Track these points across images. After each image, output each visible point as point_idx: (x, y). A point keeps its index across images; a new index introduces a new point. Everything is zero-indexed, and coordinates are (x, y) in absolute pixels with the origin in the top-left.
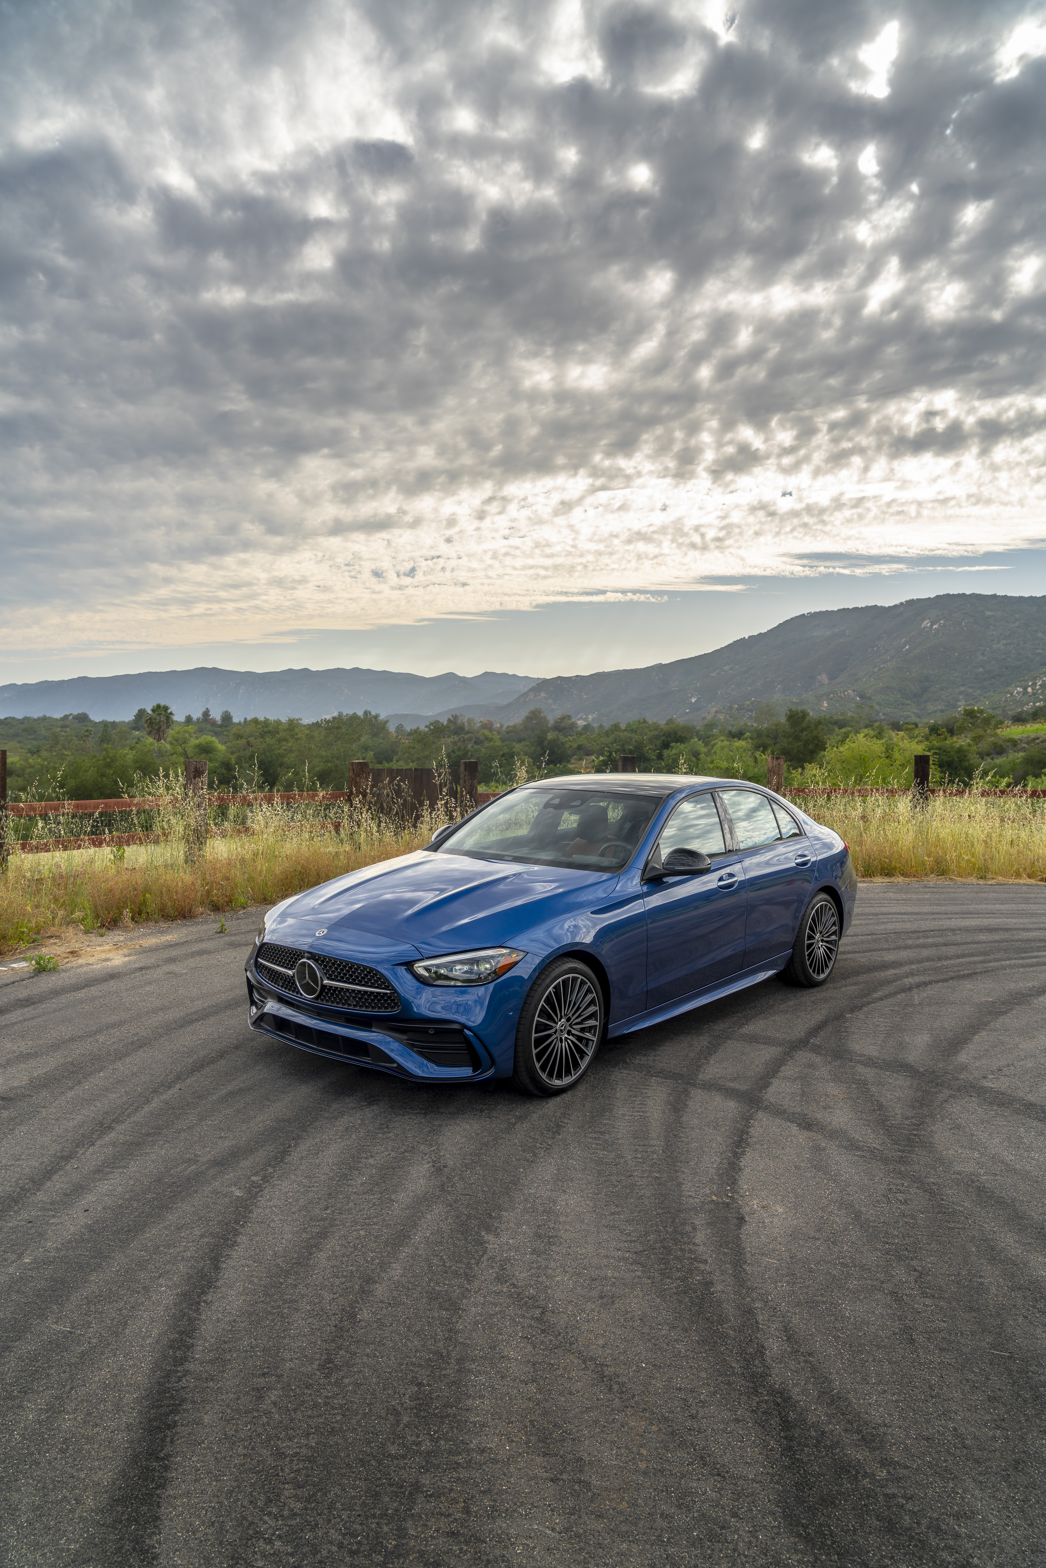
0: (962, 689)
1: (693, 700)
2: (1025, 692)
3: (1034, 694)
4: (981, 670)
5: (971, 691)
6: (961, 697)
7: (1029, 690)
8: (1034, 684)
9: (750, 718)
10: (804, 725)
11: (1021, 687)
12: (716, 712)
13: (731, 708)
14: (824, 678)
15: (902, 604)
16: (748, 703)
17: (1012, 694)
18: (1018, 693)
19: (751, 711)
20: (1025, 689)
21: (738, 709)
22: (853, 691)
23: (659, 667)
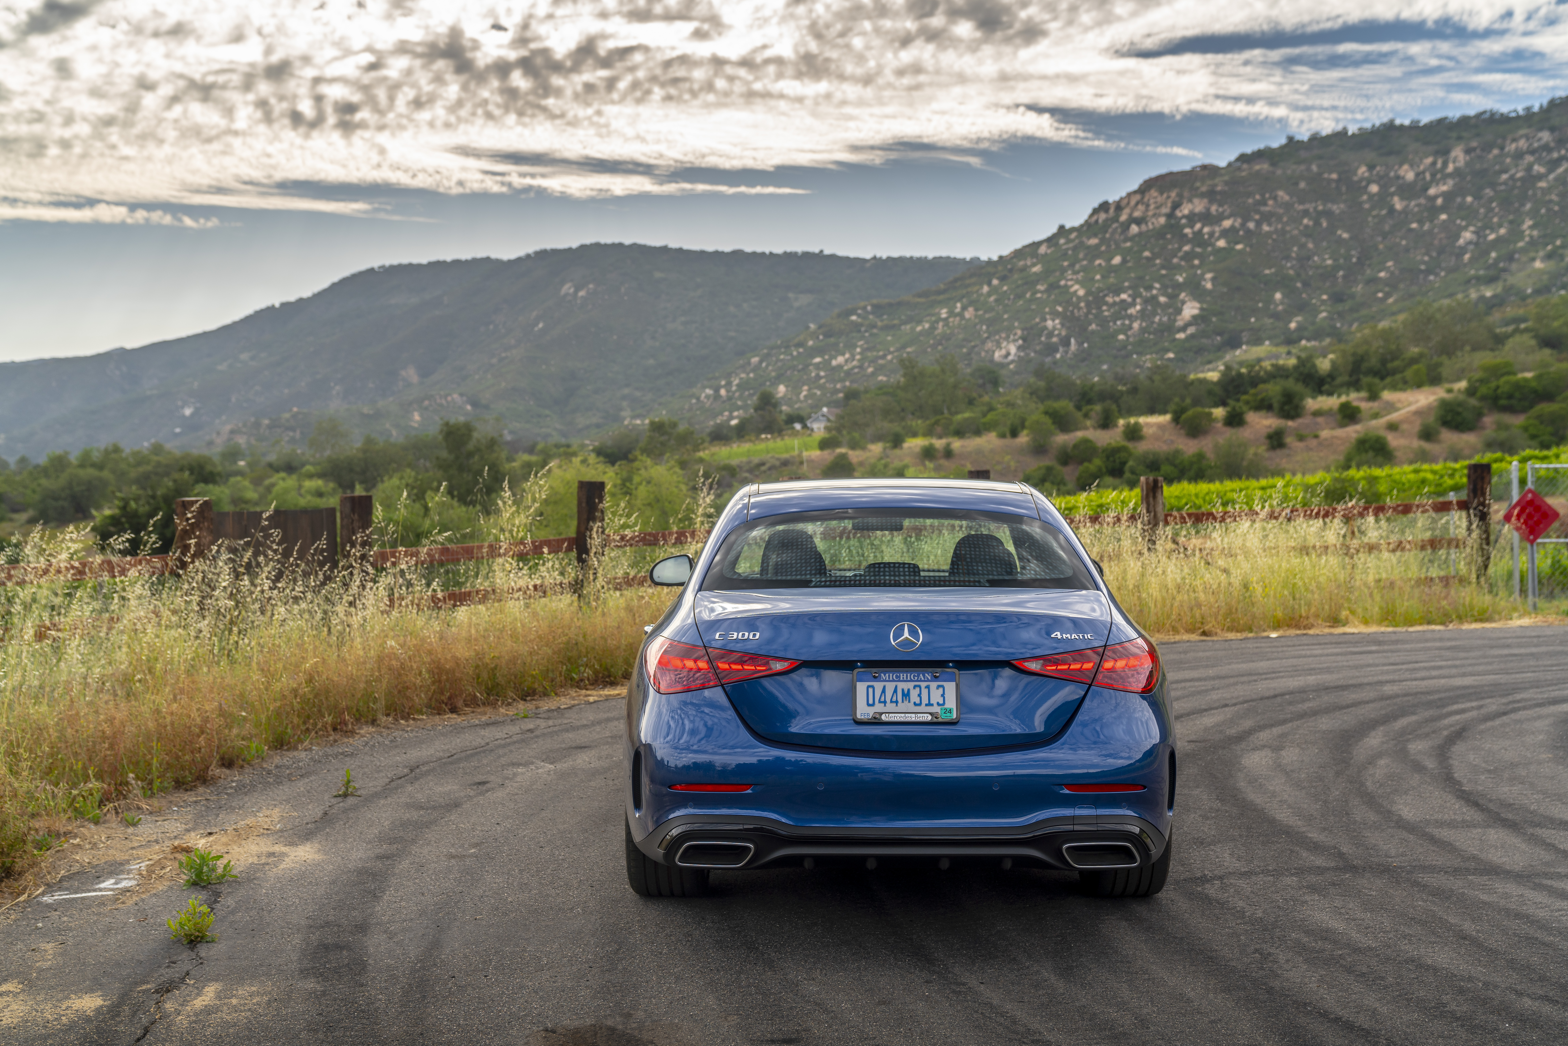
0: (626, 391)
1: (188, 412)
2: (717, 396)
3: (730, 399)
4: (651, 362)
5: (638, 394)
6: (625, 404)
7: (723, 392)
8: (729, 384)
9: (292, 441)
10: (471, 446)
11: (710, 387)
12: (232, 432)
13: (257, 425)
14: (411, 374)
15: (528, 256)
16: (287, 415)
17: (698, 399)
18: (708, 397)
19: (293, 429)
20: (717, 390)
21: (270, 427)
22: (461, 395)
23: (120, 356)
